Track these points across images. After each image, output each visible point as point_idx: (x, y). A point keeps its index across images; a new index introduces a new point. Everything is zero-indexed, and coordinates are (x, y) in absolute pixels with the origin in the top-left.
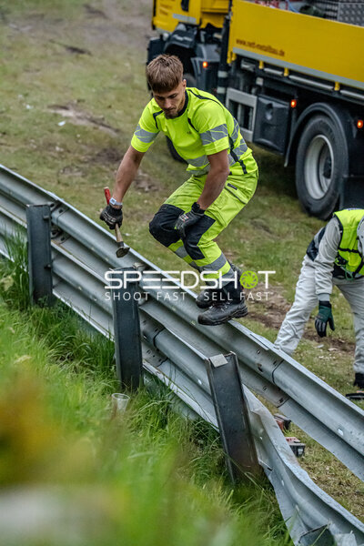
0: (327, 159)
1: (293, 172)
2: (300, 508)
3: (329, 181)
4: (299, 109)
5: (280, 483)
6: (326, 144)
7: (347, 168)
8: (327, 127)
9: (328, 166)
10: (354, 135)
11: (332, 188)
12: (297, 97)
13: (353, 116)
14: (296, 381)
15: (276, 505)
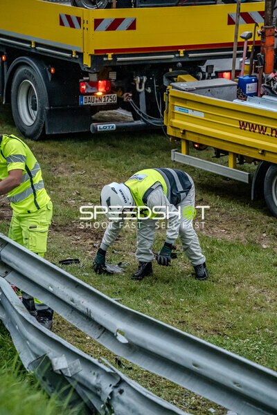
0: (33, 97)
1: (10, 107)
2: (31, 343)
3: (36, 112)
4: (9, 62)
5: (15, 329)
6: (31, 85)
7: (47, 102)
8: (30, 74)
9: (34, 103)
10: (50, 79)
11: (39, 118)
12: (5, 53)
13: (47, 65)
14: (17, 256)
15: (12, 344)
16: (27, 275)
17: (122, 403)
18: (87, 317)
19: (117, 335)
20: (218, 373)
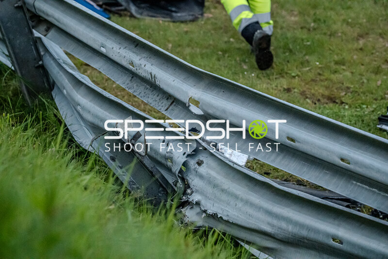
16: (72, 33)
17: (201, 177)
18: (152, 85)
19: (189, 106)
20: (320, 148)
